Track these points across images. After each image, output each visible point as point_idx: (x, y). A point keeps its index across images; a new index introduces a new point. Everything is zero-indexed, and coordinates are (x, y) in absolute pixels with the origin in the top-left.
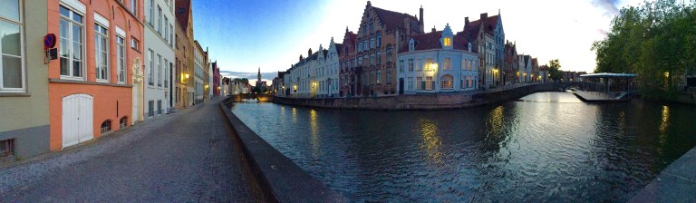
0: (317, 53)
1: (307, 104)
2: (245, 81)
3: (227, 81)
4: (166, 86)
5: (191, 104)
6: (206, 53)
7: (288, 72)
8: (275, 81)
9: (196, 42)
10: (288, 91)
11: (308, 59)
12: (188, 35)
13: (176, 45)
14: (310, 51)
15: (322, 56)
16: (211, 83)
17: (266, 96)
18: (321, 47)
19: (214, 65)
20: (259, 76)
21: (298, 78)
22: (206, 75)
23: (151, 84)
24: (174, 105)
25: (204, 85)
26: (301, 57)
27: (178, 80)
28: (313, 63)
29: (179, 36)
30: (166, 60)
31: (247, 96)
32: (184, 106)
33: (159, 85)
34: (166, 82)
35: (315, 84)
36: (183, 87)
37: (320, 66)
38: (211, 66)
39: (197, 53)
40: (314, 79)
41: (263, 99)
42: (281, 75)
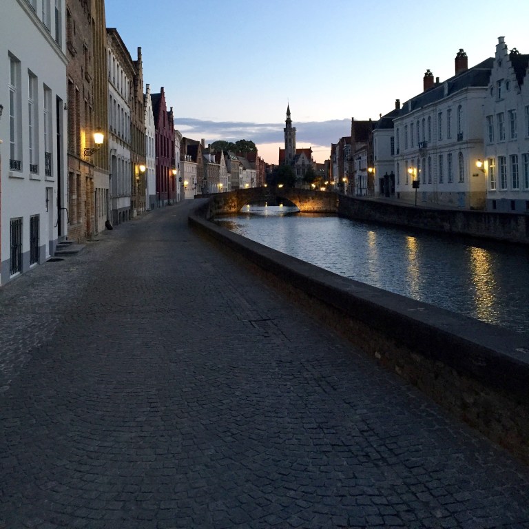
0: (489, 62)
1: (459, 226)
2: (246, 150)
3: (192, 149)
4: (48, 173)
5: (101, 226)
6: (137, 64)
7: (387, 122)
8: (342, 150)
9: (112, 32)
10: (388, 181)
11: (453, 84)
12: (94, 15)
13: (69, 44)
14: (461, 59)
15: (507, 72)
16: (151, 158)
17: (316, 194)
18: (501, 45)
19: (158, 99)
20: (289, 131)
21: (423, 145)
22: (138, 132)
23: (15, 165)
24: (65, 232)
25: (133, 164)
26: (428, 77)
27: (74, 153)
28: (474, 97)
29: (75, 15)
30: (46, 88)
31: (256, 196)
32: (88, 236)
33: (34, 169)
34: (48, 156)
35: (484, 165)
36: (84, 170)
37: (501, 107)
38: (149, 104)
39: (114, 66)
40: (480, 146)
41: (307, 206)
42: (362, 130)
